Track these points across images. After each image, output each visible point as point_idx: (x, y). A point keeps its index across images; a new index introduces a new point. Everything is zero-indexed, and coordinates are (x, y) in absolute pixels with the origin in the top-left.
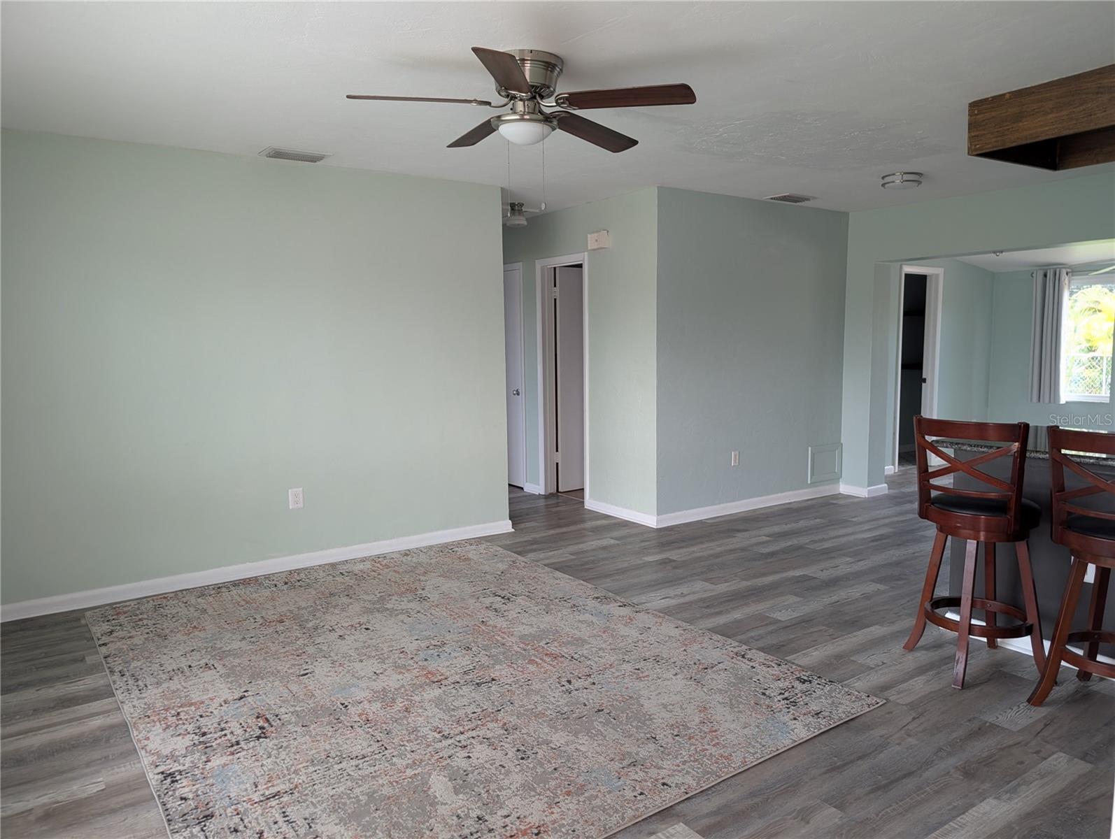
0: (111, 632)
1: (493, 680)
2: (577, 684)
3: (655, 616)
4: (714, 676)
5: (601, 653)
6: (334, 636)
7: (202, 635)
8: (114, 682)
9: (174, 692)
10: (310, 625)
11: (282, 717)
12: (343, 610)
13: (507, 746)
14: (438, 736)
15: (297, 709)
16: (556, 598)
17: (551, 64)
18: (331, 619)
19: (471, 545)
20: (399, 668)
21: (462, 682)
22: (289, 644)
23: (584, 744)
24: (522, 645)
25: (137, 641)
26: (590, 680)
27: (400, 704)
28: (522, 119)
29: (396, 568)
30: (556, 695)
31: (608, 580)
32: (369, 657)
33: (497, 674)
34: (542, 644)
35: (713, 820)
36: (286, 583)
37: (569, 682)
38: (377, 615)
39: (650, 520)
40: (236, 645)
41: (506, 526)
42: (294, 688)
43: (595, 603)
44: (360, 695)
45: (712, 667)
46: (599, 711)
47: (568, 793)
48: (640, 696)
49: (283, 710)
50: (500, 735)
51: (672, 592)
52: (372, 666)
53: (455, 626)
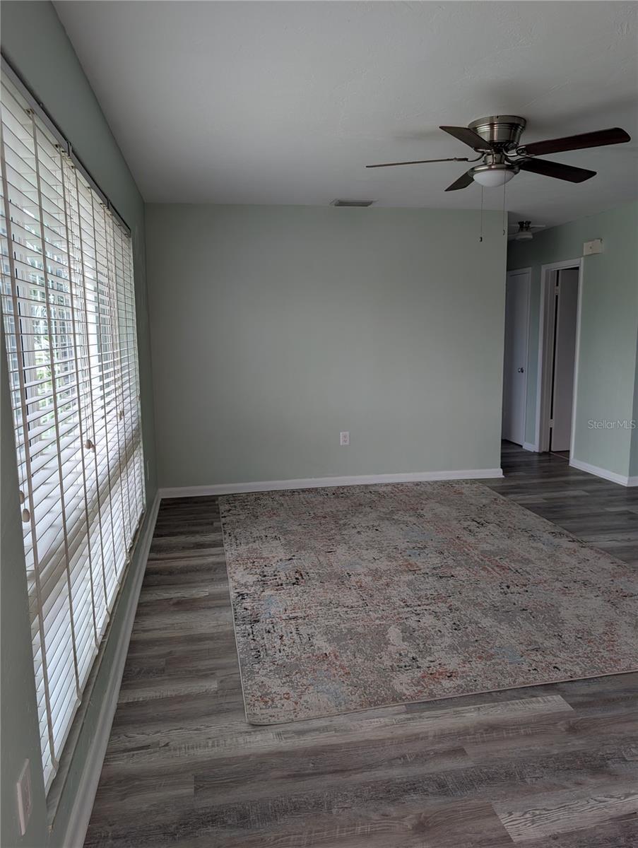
0: (230, 510)
1: (452, 576)
2: (513, 589)
3: (596, 551)
4: (630, 603)
5: (540, 572)
6: (355, 531)
7: (277, 519)
8: (225, 539)
9: (254, 549)
10: (342, 522)
11: (310, 575)
12: (364, 516)
13: (447, 619)
14: (402, 604)
15: (320, 572)
16: (519, 529)
17: (514, 125)
18: (355, 520)
19: (466, 483)
20: (389, 557)
21: (430, 574)
22: (325, 532)
23: (504, 630)
24: (481, 557)
25: (241, 517)
26: (526, 589)
27: (383, 581)
28: (490, 169)
29: (408, 493)
31: (568, 521)
32: (373, 548)
33: (457, 573)
34: (497, 558)
35: (586, 699)
36: (334, 494)
37: (508, 587)
38: (387, 522)
39: (623, 480)
40: (295, 528)
41: (498, 473)
42: (322, 559)
43: (550, 536)
44: (360, 570)
45: (631, 596)
46: (524, 610)
47: (480, 658)
48: (560, 606)
49: (312, 571)
50: (445, 612)
51: (620, 537)
52: (373, 553)
53: (436, 537)
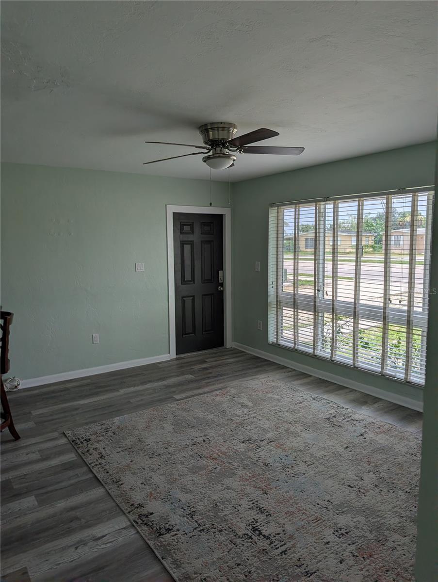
13: (230, 414)
30: (211, 433)
37: (204, 441)
46: (193, 427)
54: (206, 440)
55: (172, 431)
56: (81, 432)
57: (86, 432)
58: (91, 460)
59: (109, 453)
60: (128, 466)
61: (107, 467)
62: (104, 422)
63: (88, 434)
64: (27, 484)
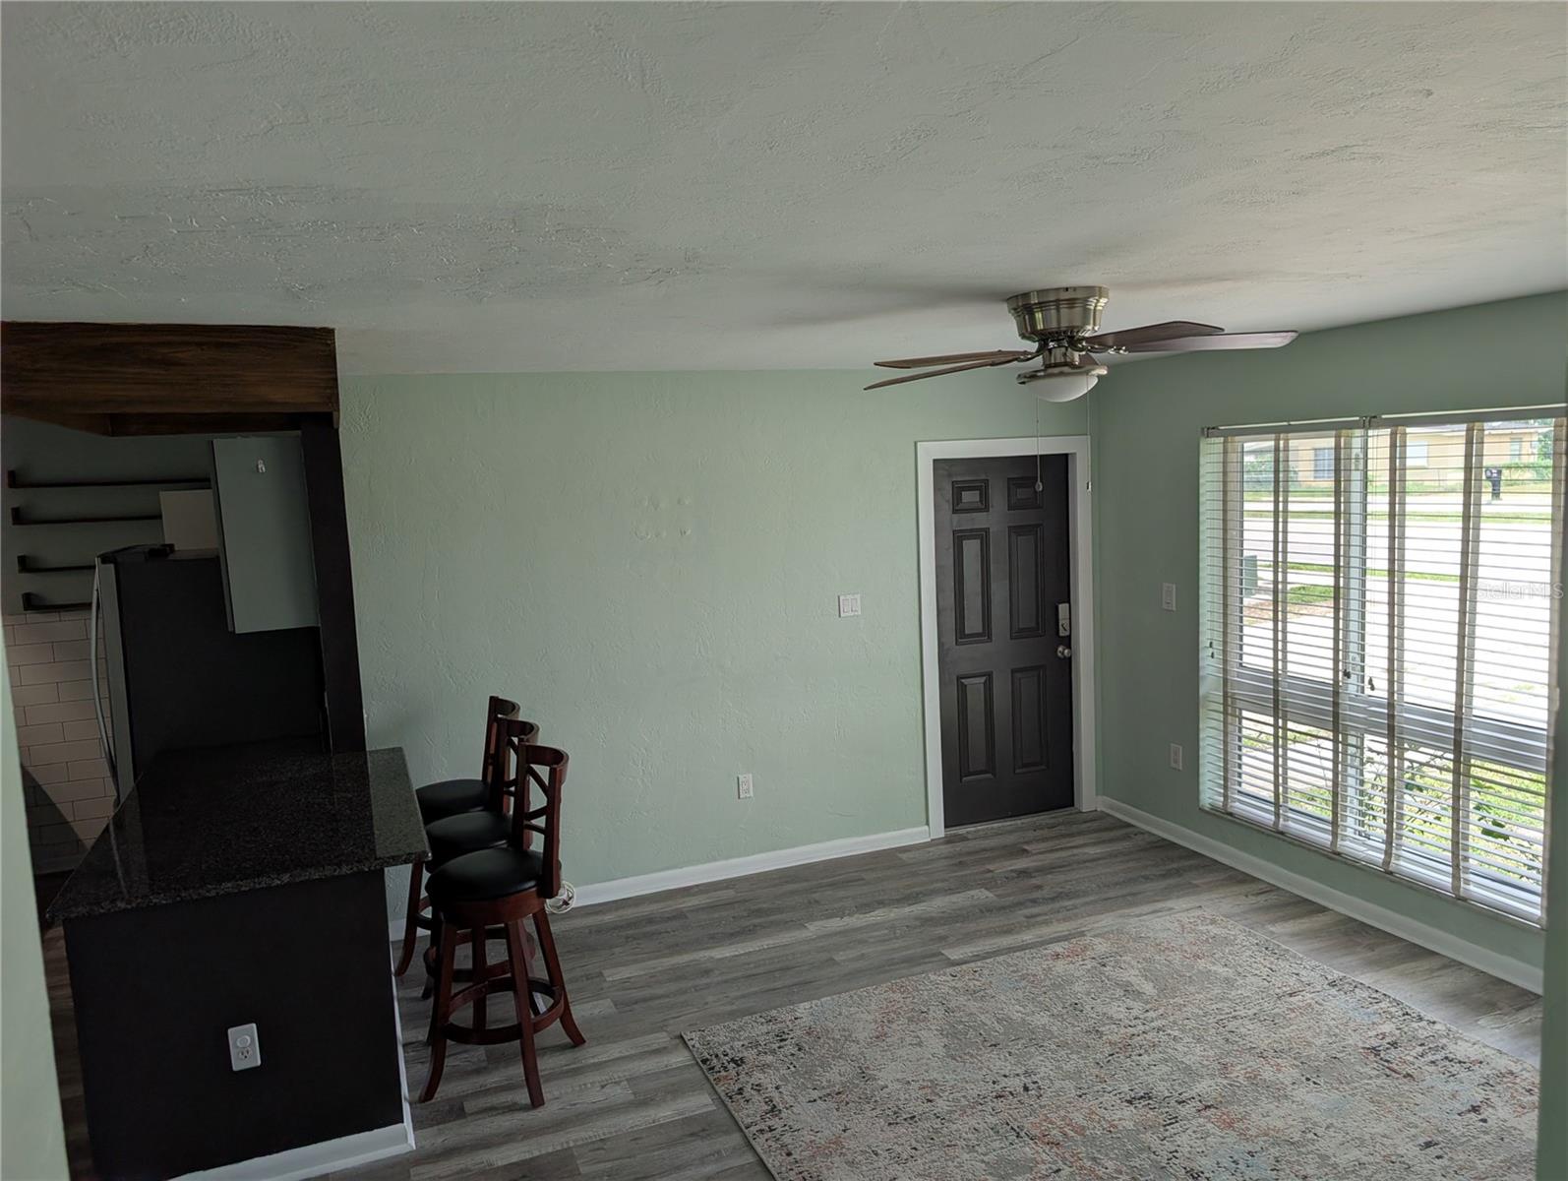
2: (1016, 1083)
13: (1094, 1016)
21: (1173, 1103)
23: (1015, 1012)
26: (998, 1090)
30: (1043, 1068)
33: (1126, 1109)
37: (1026, 1089)
46: (995, 1046)
48: (942, 1060)
54: (1031, 1086)
55: (942, 1052)
56: (722, 1039)
57: (733, 1039)
58: (749, 1116)
59: (790, 1100)
60: (837, 1142)
61: (787, 1139)
62: (774, 1013)
63: (737, 1044)
64: (609, 1165)
